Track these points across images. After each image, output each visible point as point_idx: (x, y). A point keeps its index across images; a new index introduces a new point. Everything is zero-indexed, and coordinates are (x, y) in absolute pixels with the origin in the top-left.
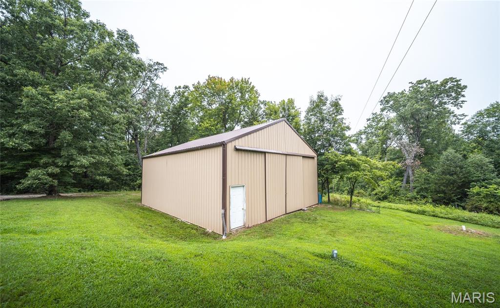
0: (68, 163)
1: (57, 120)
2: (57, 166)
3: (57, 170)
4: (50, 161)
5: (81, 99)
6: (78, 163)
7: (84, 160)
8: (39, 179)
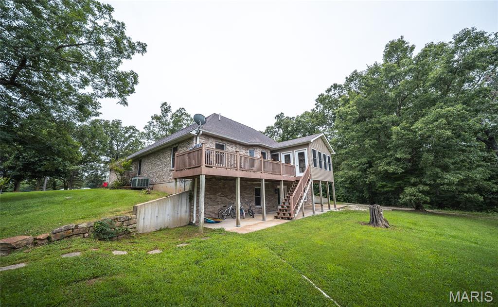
0: (435, 181)
1: (416, 145)
2: (426, 185)
3: (427, 188)
4: (418, 180)
5: (437, 121)
6: (446, 180)
7: (452, 177)
8: (415, 195)
